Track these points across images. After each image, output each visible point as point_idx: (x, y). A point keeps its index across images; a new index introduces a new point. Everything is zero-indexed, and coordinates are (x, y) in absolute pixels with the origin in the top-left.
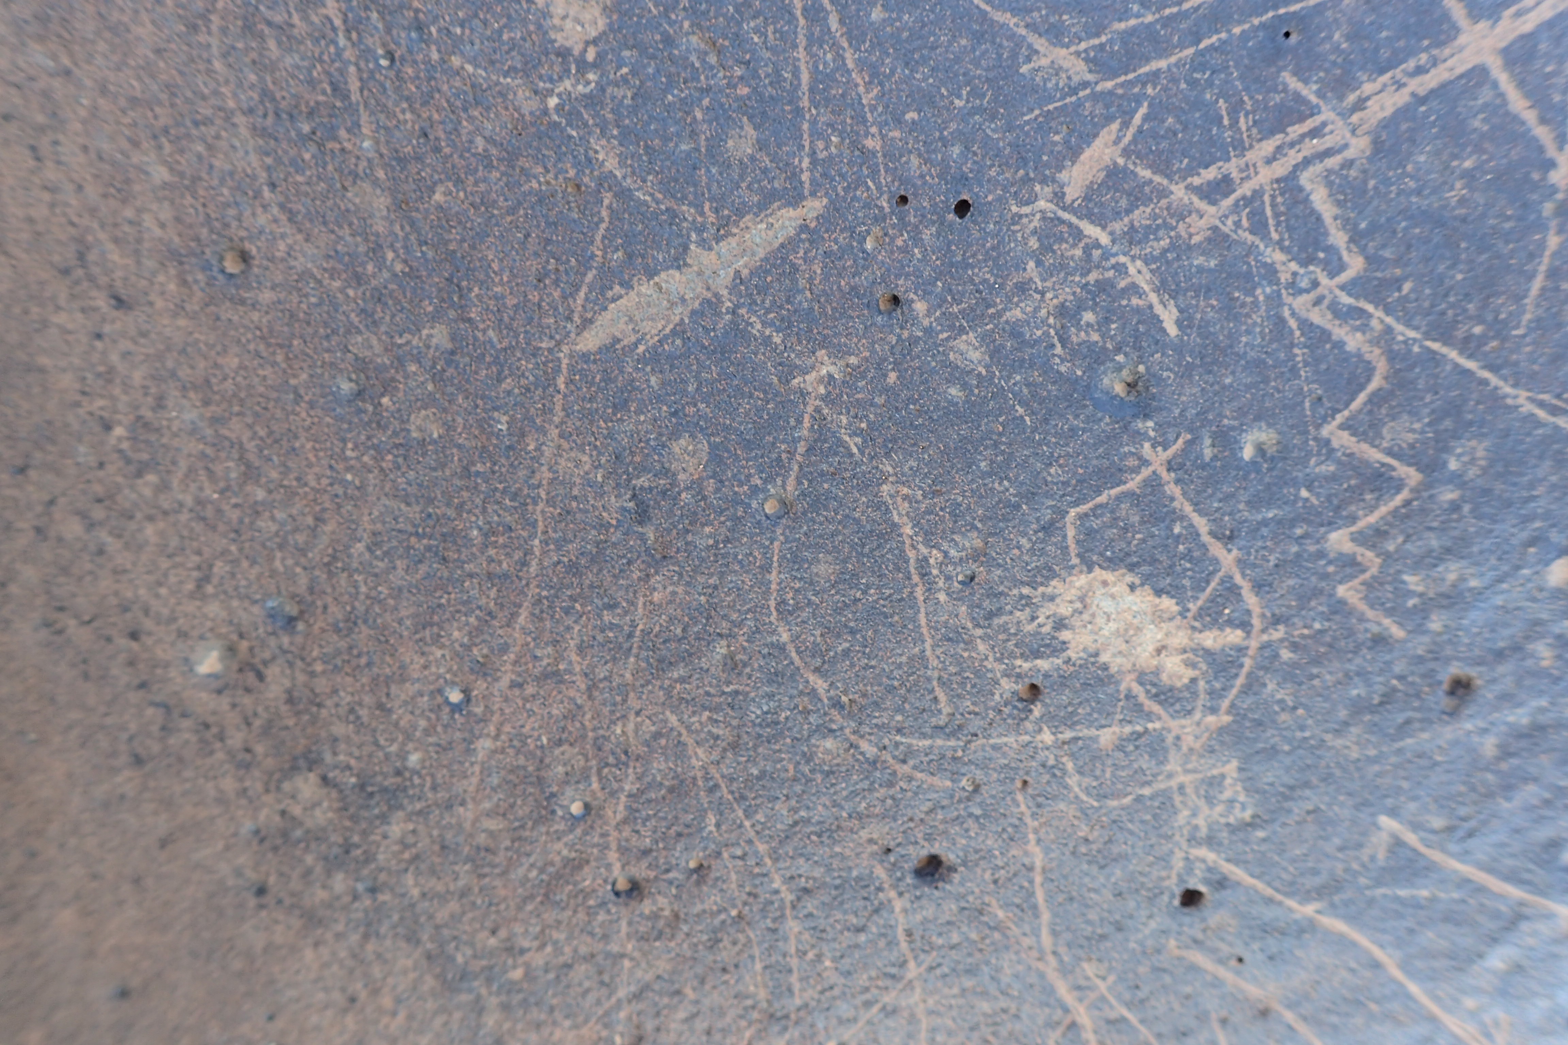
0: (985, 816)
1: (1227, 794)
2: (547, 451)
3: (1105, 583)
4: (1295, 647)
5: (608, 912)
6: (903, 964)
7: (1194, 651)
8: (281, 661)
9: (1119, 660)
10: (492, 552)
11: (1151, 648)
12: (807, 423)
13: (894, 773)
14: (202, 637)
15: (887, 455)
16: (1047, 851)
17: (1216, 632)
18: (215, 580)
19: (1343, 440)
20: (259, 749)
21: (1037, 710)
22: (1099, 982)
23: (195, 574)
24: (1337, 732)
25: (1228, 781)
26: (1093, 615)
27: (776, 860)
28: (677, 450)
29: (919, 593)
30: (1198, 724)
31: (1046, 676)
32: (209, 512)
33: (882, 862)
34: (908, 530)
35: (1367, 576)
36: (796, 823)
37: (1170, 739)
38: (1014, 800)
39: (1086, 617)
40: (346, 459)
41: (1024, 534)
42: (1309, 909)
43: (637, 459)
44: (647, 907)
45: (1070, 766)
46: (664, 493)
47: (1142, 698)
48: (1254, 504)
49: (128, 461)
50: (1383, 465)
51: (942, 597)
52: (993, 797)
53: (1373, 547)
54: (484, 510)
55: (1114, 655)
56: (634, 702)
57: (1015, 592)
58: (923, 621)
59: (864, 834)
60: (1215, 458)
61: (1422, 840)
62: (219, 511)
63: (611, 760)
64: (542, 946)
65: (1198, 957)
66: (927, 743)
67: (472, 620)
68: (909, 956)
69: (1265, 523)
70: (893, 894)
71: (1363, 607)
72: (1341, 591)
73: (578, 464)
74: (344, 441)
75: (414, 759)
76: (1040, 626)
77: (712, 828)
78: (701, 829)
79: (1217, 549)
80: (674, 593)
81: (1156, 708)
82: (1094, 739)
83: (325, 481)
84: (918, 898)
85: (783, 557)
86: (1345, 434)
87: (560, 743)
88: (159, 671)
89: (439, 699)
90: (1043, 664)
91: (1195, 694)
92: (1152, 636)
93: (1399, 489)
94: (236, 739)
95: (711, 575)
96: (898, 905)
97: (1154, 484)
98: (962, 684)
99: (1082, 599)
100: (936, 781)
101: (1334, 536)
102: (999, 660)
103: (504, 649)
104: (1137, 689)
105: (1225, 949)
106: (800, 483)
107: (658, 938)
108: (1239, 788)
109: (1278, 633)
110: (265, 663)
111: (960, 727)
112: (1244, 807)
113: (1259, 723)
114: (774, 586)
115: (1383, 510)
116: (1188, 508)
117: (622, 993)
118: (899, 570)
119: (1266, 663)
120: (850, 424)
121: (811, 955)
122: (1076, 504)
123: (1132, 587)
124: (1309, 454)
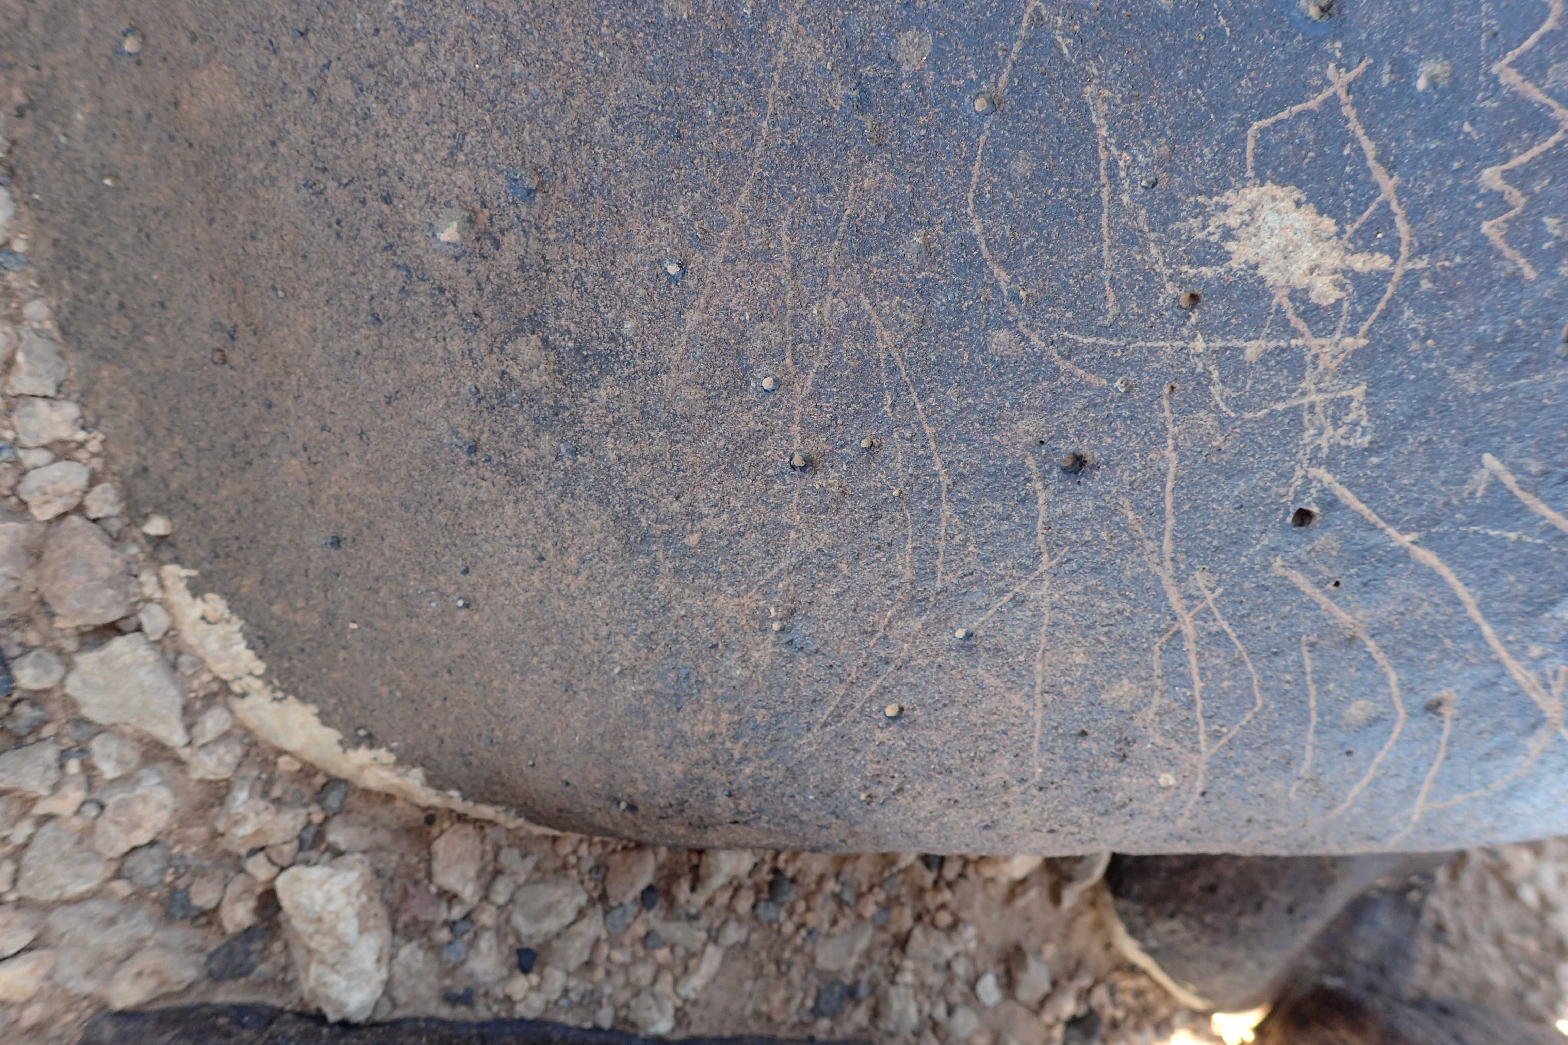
0: (1132, 418)
1: (1352, 417)
2: (786, 36)
3: (1274, 198)
4: (1434, 278)
5: (784, 482)
6: (1037, 557)
7: (1345, 273)
8: (517, 229)
9: (1276, 275)
10: (723, 132)
11: (1305, 266)
12: (1025, 24)
13: (1057, 369)
14: (447, 204)
15: (1095, 58)
16: (1182, 457)
17: (1366, 256)
18: (467, 149)
19: (1510, 78)
20: (487, 313)
21: (1194, 317)
22: (1207, 593)
23: (449, 142)
24: (1461, 367)
25: (1355, 404)
26: (1259, 228)
27: (939, 443)
28: (903, 42)
29: (1105, 195)
30: (1337, 344)
31: (1208, 284)
32: (469, 84)
33: (1033, 453)
34: (1104, 132)
35: (1511, 214)
36: (962, 410)
37: (1308, 358)
38: (1159, 404)
39: (1251, 229)
40: (601, 35)
41: (1207, 144)
42: (1407, 539)
43: (867, 48)
44: (818, 481)
45: (1215, 375)
46: (887, 82)
47: (1290, 315)
48: (1419, 135)
49: (402, 29)
50: (1543, 105)
51: (1125, 199)
52: (1142, 399)
53: (1521, 187)
54: (721, 90)
55: (1272, 270)
56: (832, 283)
57: (1192, 199)
58: (1104, 221)
59: (1022, 425)
60: (1392, 84)
61: (1518, 482)
62: (478, 81)
63: (806, 337)
64: (718, 515)
65: (1298, 579)
66: (1091, 340)
67: (697, 195)
68: (1044, 548)
69: (1427, 152)
70: (1039, 486)
71: (1501, 245)
72: (1486, 227)
73: (812, 49)
74: (601, 17)
75: (628, 325)
76: (1211, 234)
77: (887, 408)
78: (877, 410)
79: (1379, 174)
80: (882, 181)
81: (1301, 326)
82: (1242, 351)
83: (579, 56)
84: (1061, 492)
85: (986, 151)
86: (1513, 72)
87: (761, 318)
88: (405, 234)
89: (659, 270)
90: (1207, 272)
91: (1338, 315)
92: (1308, 254)
93: (1554, 131)
94: (467, 304)
95: (919, 164)
96: (1042, 497)
97: (1333, 103)
98: (1131, 287)
99: (1251, 211)
100: (1093, 379)
101: (1487, 173)
102: (1168, 265)
103: (723, 225)
104: (1287, 304)
105: (1327, 573)
106: (1011, 80)
107: (824, 512)
108: (1363, 412)
109: (1421, 264)
110: (502, 231)
111: (1123, 329)
112: (1364, 434)
113: (1391, 349)
114: (974, 179)
115: (1536, 150)
116: (1360, 132)
117: (782, 565)
118: (1089, 170)
119: (1407, 290)
120: (1064, 26)
121: (957, 540)
122: (1260, 117)
123: (1298, 204)
124: (1477, 89)
